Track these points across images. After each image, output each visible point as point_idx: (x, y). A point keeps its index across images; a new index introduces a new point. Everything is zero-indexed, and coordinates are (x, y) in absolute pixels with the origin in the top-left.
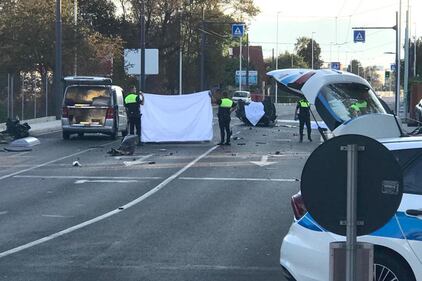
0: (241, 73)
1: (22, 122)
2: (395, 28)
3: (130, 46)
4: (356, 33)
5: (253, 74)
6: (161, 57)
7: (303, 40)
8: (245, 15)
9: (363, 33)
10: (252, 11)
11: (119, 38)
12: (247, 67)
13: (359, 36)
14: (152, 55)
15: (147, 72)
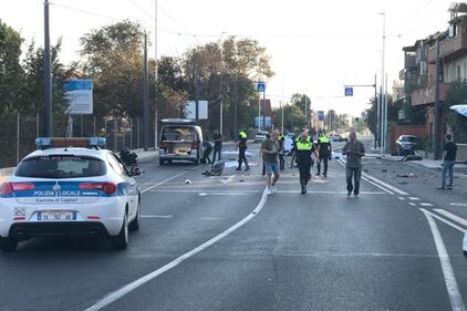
0: (259, 119)
1: (131, 152)
2: (375, 86)
3: (191, 99)
4: (346, 90)
5: (268, 119)
6: (209, 106)
7: (297, 95)
8: (265, 77)
9: (351, 90)
10: (269, 74)
11: (185, 93)
12: (264, 114)
13: (349, 91)
14: (204, 105)
15: (200, 117)
